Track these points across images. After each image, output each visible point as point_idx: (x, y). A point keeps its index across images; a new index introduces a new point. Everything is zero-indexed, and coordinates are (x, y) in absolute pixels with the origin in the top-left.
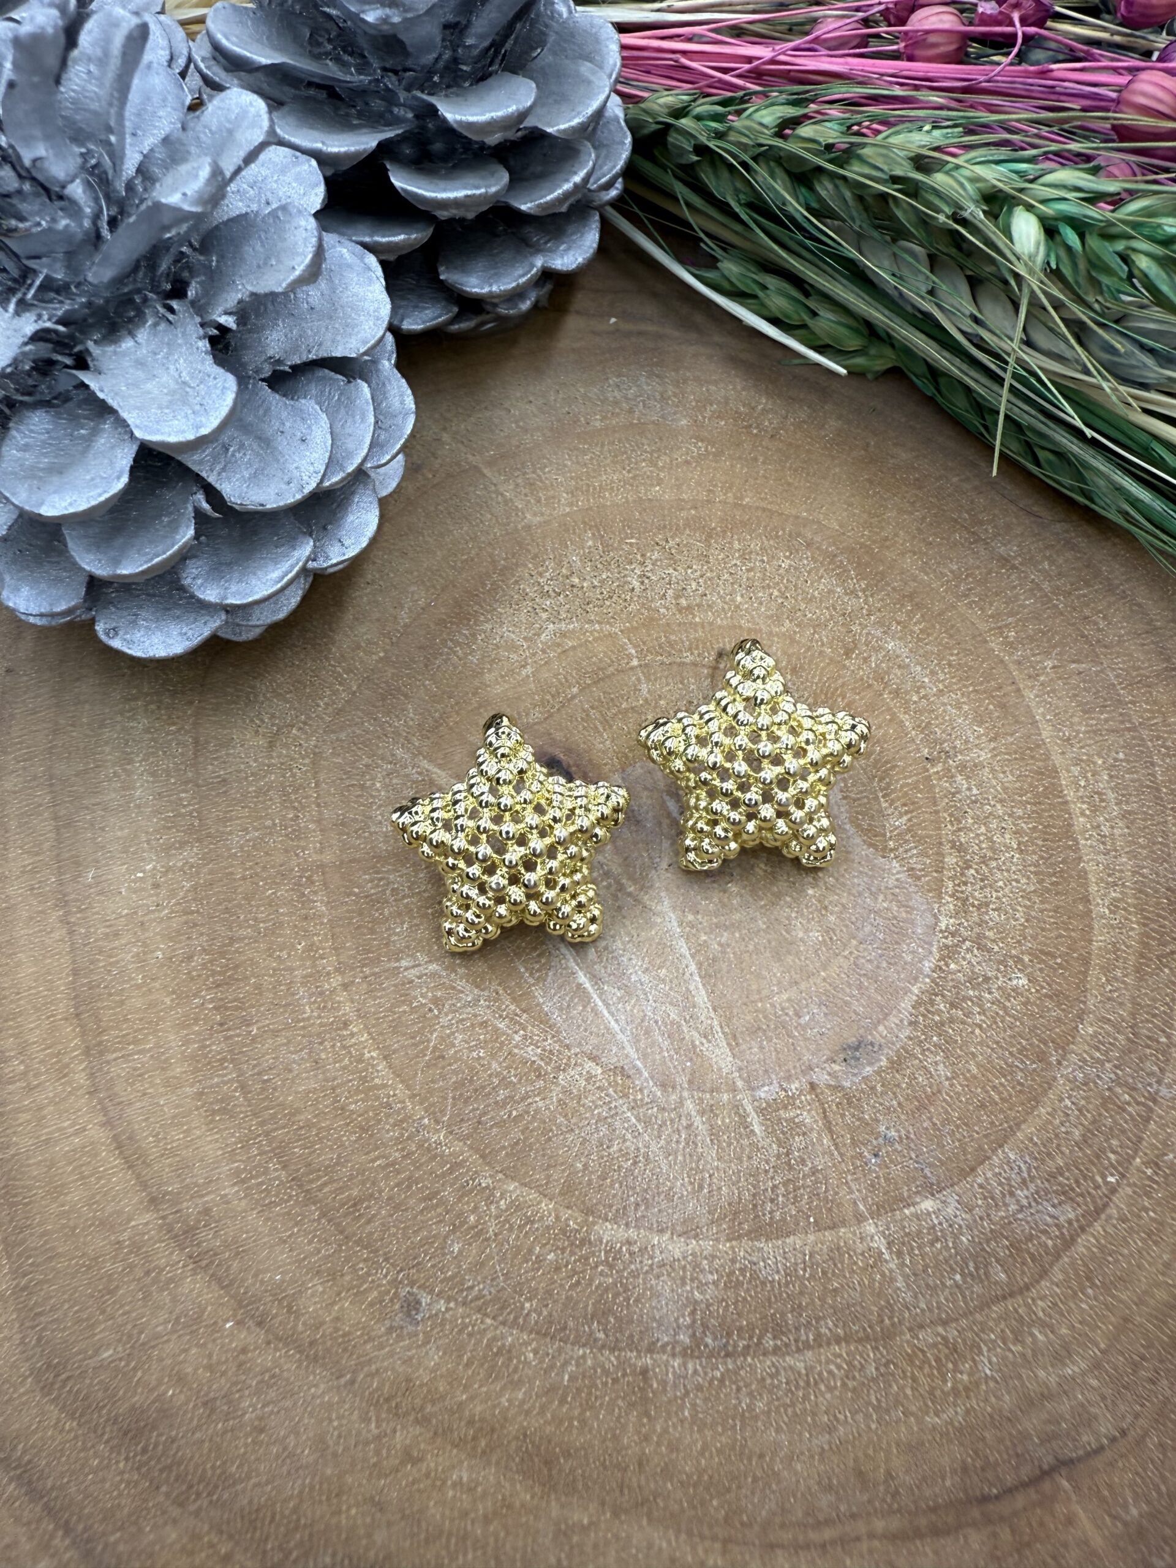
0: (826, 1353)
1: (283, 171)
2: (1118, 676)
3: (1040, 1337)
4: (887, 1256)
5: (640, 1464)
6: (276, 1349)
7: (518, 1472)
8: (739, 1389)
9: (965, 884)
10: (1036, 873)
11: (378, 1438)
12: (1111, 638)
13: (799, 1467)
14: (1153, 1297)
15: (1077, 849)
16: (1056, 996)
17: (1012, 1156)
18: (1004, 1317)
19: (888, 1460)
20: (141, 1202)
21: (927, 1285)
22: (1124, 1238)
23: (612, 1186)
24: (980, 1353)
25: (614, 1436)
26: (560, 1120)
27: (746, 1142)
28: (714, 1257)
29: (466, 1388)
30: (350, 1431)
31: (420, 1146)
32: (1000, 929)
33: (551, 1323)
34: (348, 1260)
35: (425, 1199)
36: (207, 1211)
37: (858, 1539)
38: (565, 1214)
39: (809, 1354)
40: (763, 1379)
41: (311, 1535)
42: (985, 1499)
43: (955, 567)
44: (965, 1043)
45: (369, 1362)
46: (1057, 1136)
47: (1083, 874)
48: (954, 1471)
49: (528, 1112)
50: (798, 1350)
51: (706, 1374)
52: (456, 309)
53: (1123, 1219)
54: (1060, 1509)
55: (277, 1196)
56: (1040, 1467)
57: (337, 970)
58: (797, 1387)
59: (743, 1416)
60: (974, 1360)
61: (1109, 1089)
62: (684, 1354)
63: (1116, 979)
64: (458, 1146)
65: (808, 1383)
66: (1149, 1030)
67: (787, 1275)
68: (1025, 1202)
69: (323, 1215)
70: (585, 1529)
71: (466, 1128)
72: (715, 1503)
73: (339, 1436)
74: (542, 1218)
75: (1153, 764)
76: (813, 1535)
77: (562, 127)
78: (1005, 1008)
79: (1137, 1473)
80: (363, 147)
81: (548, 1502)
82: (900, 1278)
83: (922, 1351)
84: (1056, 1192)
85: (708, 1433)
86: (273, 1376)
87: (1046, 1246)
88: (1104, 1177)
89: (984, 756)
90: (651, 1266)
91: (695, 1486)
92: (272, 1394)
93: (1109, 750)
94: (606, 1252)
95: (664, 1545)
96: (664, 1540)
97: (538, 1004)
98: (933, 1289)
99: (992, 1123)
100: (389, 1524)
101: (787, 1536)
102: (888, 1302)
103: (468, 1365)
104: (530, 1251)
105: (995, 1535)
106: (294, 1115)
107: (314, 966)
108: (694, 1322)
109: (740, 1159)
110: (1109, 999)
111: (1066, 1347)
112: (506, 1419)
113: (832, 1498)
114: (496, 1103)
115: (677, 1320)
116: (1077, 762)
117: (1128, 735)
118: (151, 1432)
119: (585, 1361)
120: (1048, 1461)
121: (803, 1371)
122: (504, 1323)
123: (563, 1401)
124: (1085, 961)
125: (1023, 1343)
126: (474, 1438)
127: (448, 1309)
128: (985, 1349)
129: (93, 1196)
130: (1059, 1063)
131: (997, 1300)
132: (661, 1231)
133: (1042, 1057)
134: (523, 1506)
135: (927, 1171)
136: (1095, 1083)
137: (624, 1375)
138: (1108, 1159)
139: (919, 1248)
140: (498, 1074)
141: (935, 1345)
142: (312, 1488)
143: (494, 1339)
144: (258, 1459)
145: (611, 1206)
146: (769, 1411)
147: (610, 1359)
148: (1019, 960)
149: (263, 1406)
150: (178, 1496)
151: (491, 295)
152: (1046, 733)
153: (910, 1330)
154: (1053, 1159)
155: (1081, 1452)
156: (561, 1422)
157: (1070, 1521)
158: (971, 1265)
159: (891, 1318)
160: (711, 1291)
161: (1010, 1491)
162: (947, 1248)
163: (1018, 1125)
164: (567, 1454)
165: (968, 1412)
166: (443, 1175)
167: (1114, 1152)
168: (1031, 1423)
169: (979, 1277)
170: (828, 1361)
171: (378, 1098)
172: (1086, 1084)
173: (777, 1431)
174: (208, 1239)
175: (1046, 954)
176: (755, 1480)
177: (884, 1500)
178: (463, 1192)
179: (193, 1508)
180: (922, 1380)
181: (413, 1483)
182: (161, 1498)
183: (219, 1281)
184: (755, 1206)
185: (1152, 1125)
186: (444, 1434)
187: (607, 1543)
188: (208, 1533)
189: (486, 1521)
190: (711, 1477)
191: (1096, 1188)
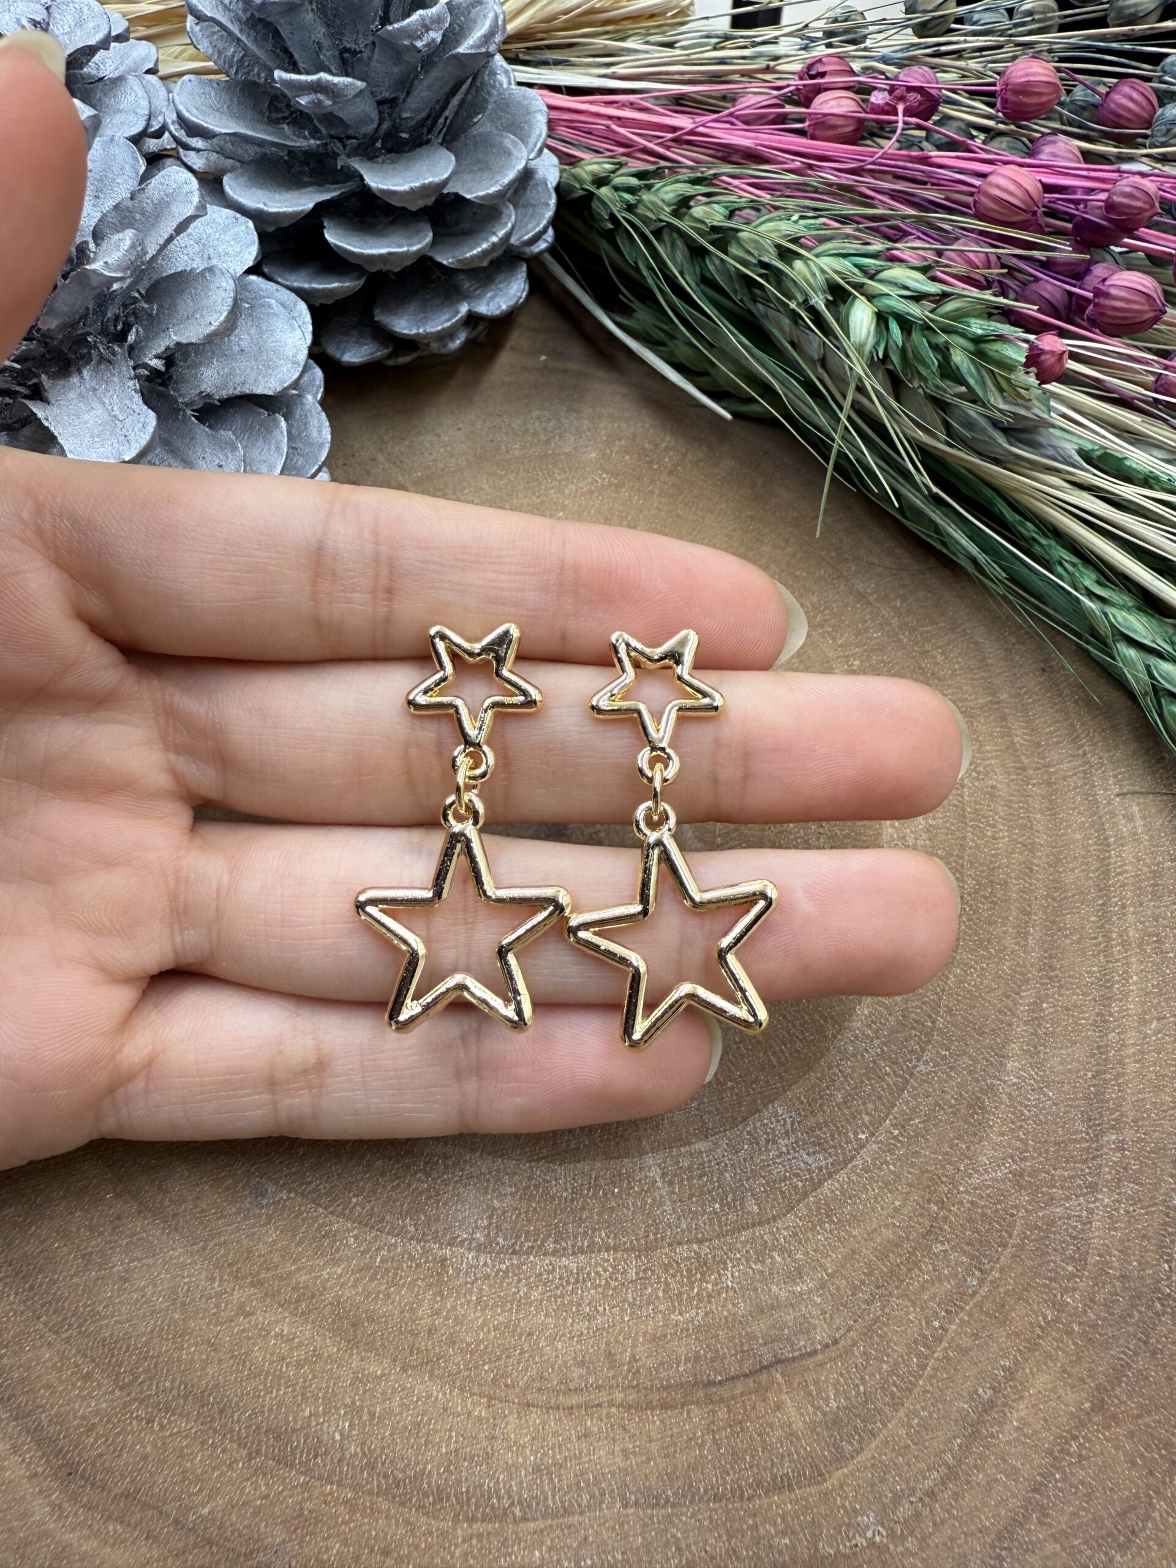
0: (596, 1258)
1: (225, 230)
3: (778, 1259)
4: (659, 1184)
5: (430, 1332)
6: (145, 1218)
7: (329, 1330)
11: (219, 1294)
13: (560, 1345)
14: (880, 1234)
17: (780, 1112)
18: (752, 1241)
21: (690, 1210)
22: (864, 1186)
24: (726, 1269)
25: (412, 1309)
28: (514, 1174)
29: (295, 1262)
30: (197, 1287)
33: (372, 1215)
37: (600, 1405)
39: (582, 1257)
40: (541, 1275)
41: (156, 1364)
42: (711, 1384)
43: (815, 600)
45: (220, 1235)
46: (821, 1097)
48: (688, 1360)
50: (574, 1254)
51: (494, 1266)
52: (390, 347)
53: (867, 1170)
54: (772, 1397)
56: (760, 1362)
58: (568, 1283)
59: (520, 1301)
60: (719, 1274)
61: (874, 1062)
62: (478, 1249)
65: (577, 1281)
66: (917, 1014)
67: (573, 1192)
68: (784, 1149)
70: (377, 1379)
72: (486, 1367)
73: (188, 1290)
76: (563, 1400)
77: (481, 194)
79: (841, 1374)
80: (300, 208)
81: (351, 1355)
82: (668, 1203)
83: (677, 1262)
84: (814, 1144)
85: (489, 1313)
87: (796, 1186)
88: (856, 1134)
90: (462, 1178)
91: (472, 1353)
92: (138, 1253)
94: (426, 1164)
95: (440, 1396)
96: (439, 1393)
98: (695, 1213)
99: (767, 1082)
100: (220, 1361)
101: (541, 1399)
102: (654, 1221)
103: (299, 1244)
105: (713, 1411)
108: (490, 1224)
111: (799, 1269)
112: (325, 1289)
113: (583, 1371)
115: (476, 1222)
118: (37, 1274)
119: (396, 1248)
120: (768, 1358)
121: (575, 1271)
122: (332, 1213)
123: (373, 1278)
125: (763, 1262)
126: (298, 1301)
127: (289, 1198)
128: (730, 1265)
130: (834, 1037)
131: (746, 1227)
132: (474, 1150)
134: (330, 1356)
135: (706, 1117)
136: (863, 1056)
137: (426, 1262)
138: (862, 1119)
139: (688, 1179)
141: (689, 1258)
142: (162, 1328)
143: (323, 1225)
144: (120, 1302)
146: (542, 1300)
147: (416, 1249)
149: (129, 1263)
150: (53, 1326)
151: (420, 335)
153: (670, 1245)
154: (815, 1116)
155: (797, 1354)
157: (778, 1407)
158: (730, 1196)
159: (655, 1234)
161: (732, 1378)
163: (790, 1086)
164: (371, 1320)
165: (707, 1314)
167: (867, 1114)
168: (760, 1327)
169: (735, 1206)
170: (597, 1265)
172: (854, 1056)
173: (546, 1315)
176: (522, 1352)
177: (626, 1377)
179: (64, 1336)
180: (673, 1285)
181: (243, 1331)
182: (41, 1326)
185: (906, 1095)
186: (273, 1295)
187: (394, 1391)
188: (75, 1355)
189: (299, 1365)
190: (486, 1347)
191: (847, 1143)
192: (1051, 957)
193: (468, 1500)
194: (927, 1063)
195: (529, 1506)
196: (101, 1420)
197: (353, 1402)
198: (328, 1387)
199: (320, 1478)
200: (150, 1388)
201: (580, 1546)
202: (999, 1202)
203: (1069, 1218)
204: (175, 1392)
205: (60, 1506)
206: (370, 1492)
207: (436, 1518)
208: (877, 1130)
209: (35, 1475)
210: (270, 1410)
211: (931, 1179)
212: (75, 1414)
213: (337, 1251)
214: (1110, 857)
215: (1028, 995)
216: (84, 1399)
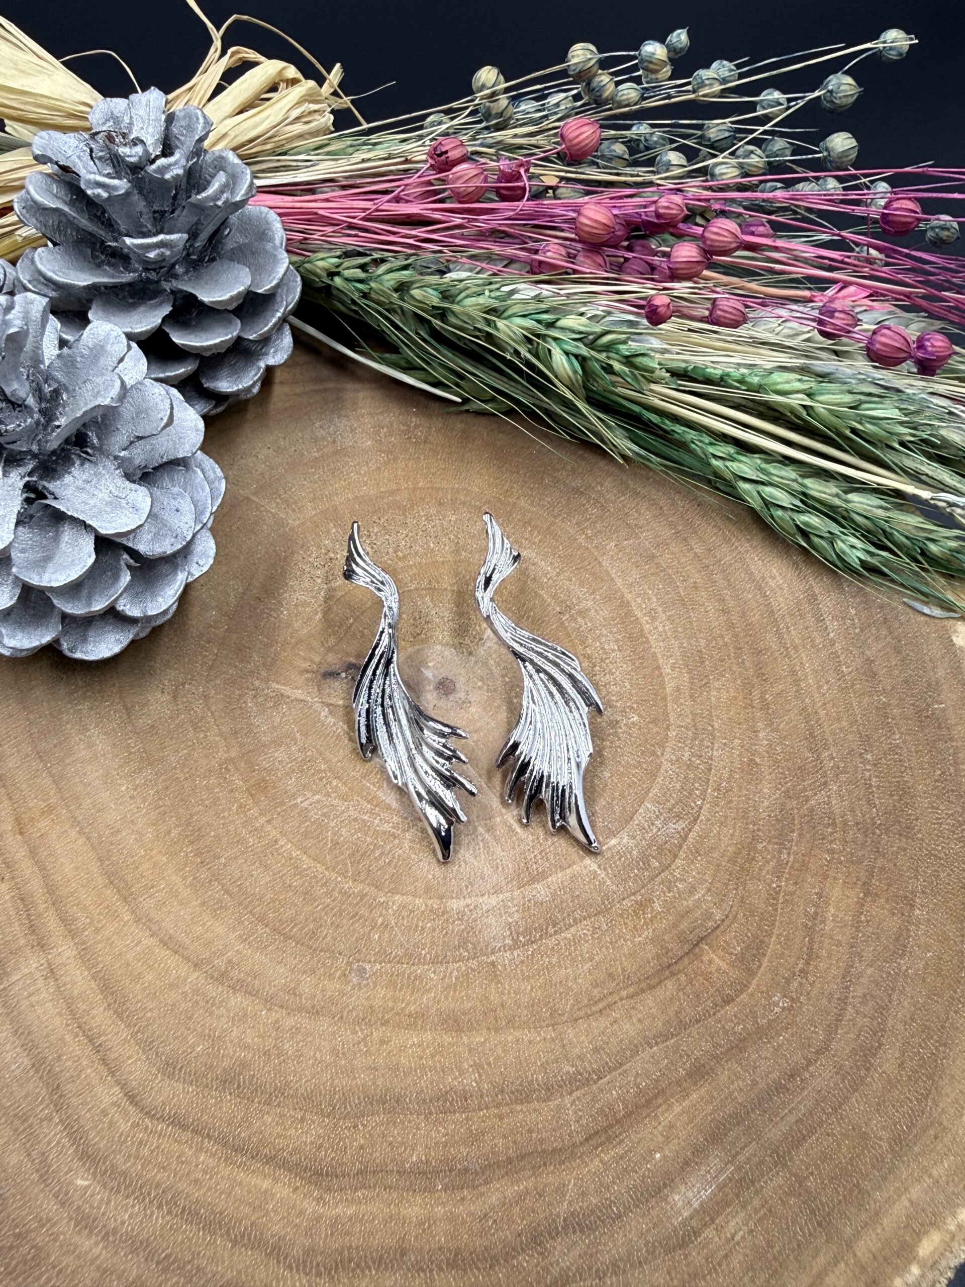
0: (580, 926)
2: (650, 543)
3: (680, 886)
4: (599, 872)
5: (502, 1006)
6: (295, 1016)
7: (442, 1030)
8: (542, 956)
9: (595, 675)
10: (630, 660)
11: (364, 1039)
12: (642, 522)
13: (580, 981)
14: (728, 851)
15: (648, 642)
16: (655, 721)
17: (649, 806)
18: (662, 883)
19: (621, 964)
20: (190, 968)
21: (622, 879)
22: (710, 828)
23: (451, 880)
24: (654, 902)
25: (486, 998)
26: (413, 856)
27: (514, 839)
28: (513, 899)
29: (403, 1001)
30: (348, 1040)
31: (340, 892)
32: (618, 694)
33: (438, 957)
34: (319, 961)
35: (352, 918)
36: (230, 961)
37: (615, 1002)
38: (430, 902)
39: (573, 930)
40: (553, 948)
41: (343, 1094)
42: (670, 966)
43: (549, 500)
44: (614, 757)
45: (348, 1005)
46: (668, 790)
47: (654, 655)
48: (653, 958)
49: (394, 858)
50: (567, 929)
51: (524, 954)
52: (214, 402)
53: (708, 820)
54: (705, 958)
55: (267, 940)
56: (692, 944)
57: (260, 814)
58: (570, 946)
59: (547, 967)
60: (652, 907)
61: (689, 760)
62: (510, 948)
63: (682, 704)
64: (360, 887)
65: (575, 942)
66: (702, 725)
67: (552, 896)
68: (660, 826)
69: (297, 943)
70: (483, 1044)
71: (363, 876)
72: (544, 1010)
73: (343, 1045)
74: (418, 909)
75: (678, 587)
76: (594, 1009)
77: (267, 288)
78: (630, 735)
79: (736, 932)
80: (153, 325)
81: (462, 1038)
82: (608, 880)
83: (626, 910)
84: (674, 817)
85: (532, 981)
86: (297, 1029)
87: (674, 843)
88: (695, 803)
89: (590, 603)
90: (483, 915)
91: (532, 1006)
92: (299, 1037)
93: (654, 585)
94: (458, 914)
95: (524, 1037)
96: (522, 1035)
97: (383, 801)
98: (625, 880)
99: (636, 793)
100: (383, 1075)
101: (582, 1013)
102: (605, 893)
103: (400, 990)
104: (417, 926)
105: (678, 980)
106: (261, 898)
107: (246, 816)
108: (511, 932)
109: (514, 848)
110: (681, 715)
111: (693, 887)
112: (428, 1008)
113: (599, 989)
114: (375, 858)
115: (502, 935)
116: (639, 595)
117: (662, 574)
118: (239, 1076)
119: (461, 969)
120: (695, 940)
121: (571, 938)
122: (413, 964)
123: (455, 990)
124: (664, 699)
125: (673, 891)
126: (415, 1022)
127: (382, 968)
128: (656, 900)
129: (160, 974)
130: (662, 754)
131: (657, 876)
132: (483, 895)
133: (654, 753)
134: (449, 1044)
136: (682, 759)
137: (483, 969)
138: (695, 793)
139: (615, 863)
140: (371, 844)
141: (632, 905)
142: (337, 1073)
143: (411, 973)
144: (303, 1070)
145: (453, 891)
146: (560, 961)
147: (473, 964)
148: (631, 708)
149: (297, 1045)
150: (265, 1101)
151: (239, 390)
152: (619, 582)
153: (618, 902)
154: (669, 801)
155: (710, 931)
156: (457, 1000)
157: (711, 962)
158: (641, 863)
159: (608, 900)
160: (516, 916)
161: (681, 958)
162: (627, 859)
163: (649, 790)
164: (465, 1014)
165: (654, 930)
166: (358, 903)
167: (697, 789)
168: (684, 926)
169: (646, 867)
171: (308, 875)
172: (677, 761)
173: (566, 969)
174: (235, 974)
175: (645, 701)
176: (561, 994)
177: (624, 982)
178: (371, 908)
179: (275, 1103)
180: (629, 923)
181: (389, 1053)
182: (257, 1105)
183: (250, 993)
184: (528, 869)
185: (713, 771)
186: (398, 1024)
187: (496, 1046)
188: (288, 1111)
189: (433, 1057)
190: (539, 1000)
191: (692, 809)
192: (760, 668)
193: (565, 1083)
194: (717, 750)
195: (600, 1071)
196: (324, 1140)
197: (475, 1061)
198: (456, 1061)
199: (474, 1110)
200: (345, 1108)
201: (636, 1078)
202: (782, 810)
203: (820, 804)
204: (363, 1104)
205: (321, 1198)
206: (507, 1104)
207: (550, 1101)
208: (705, 796)
209: (297, 1188)
210: (427, 1087)
211: (744, 812)
212: (305, 1144)
213: (426, 984)
214: (770, 603)
215: (756, 693)
216: (307, 1133)
